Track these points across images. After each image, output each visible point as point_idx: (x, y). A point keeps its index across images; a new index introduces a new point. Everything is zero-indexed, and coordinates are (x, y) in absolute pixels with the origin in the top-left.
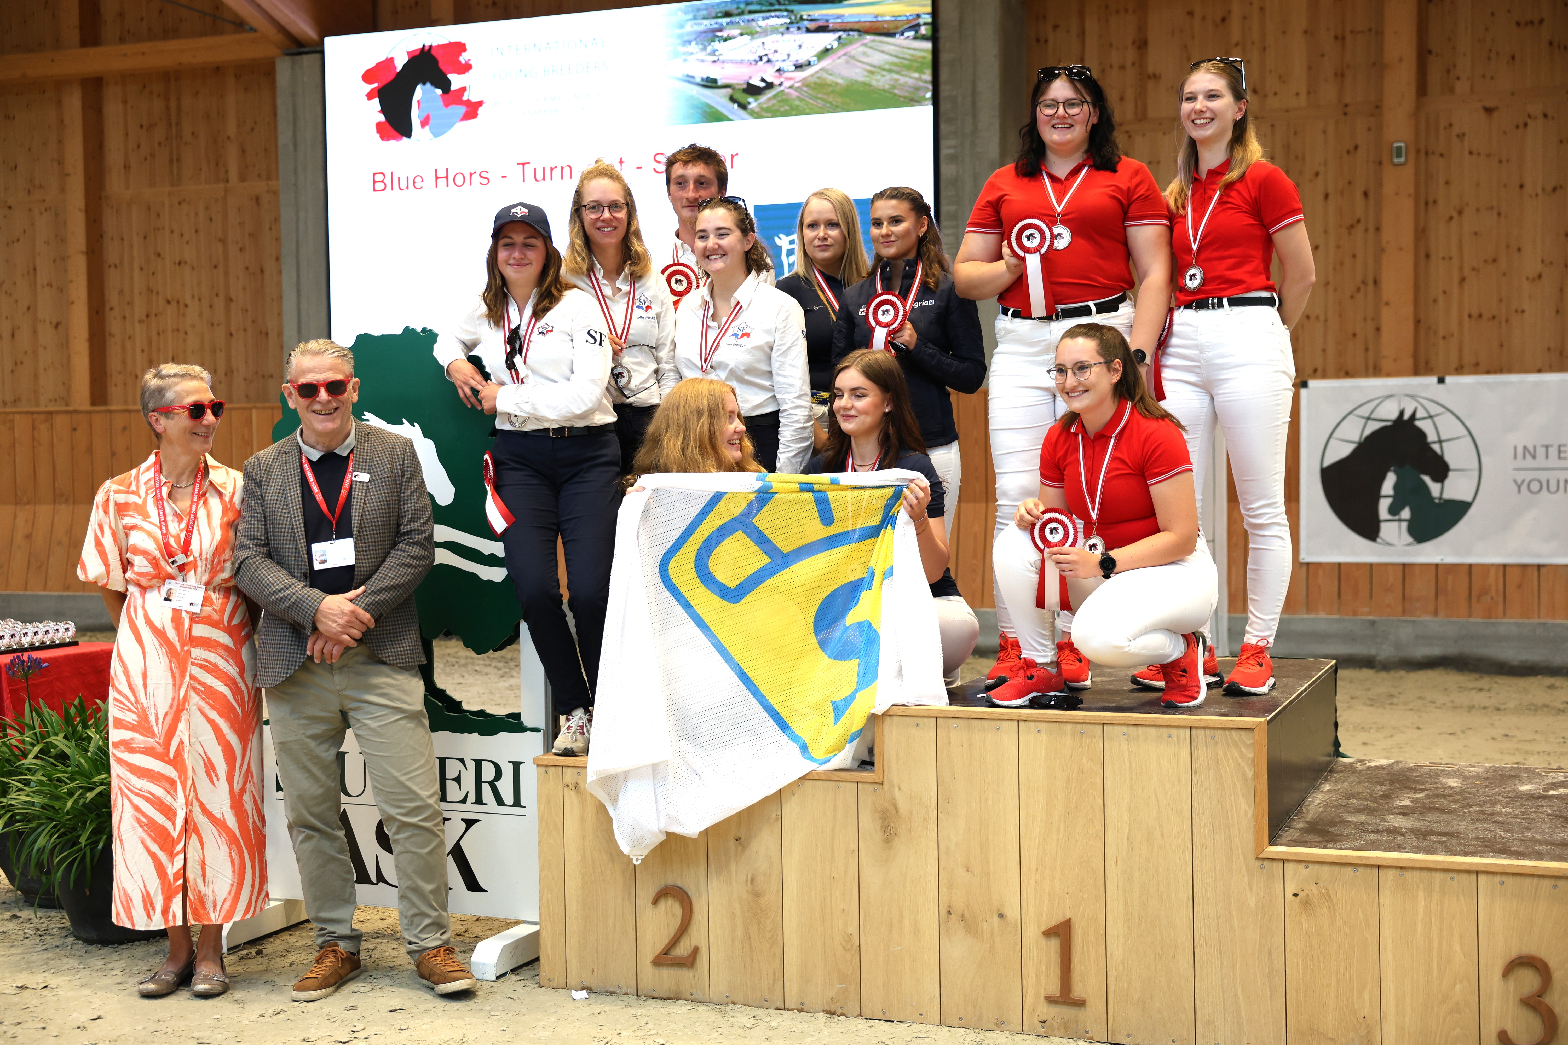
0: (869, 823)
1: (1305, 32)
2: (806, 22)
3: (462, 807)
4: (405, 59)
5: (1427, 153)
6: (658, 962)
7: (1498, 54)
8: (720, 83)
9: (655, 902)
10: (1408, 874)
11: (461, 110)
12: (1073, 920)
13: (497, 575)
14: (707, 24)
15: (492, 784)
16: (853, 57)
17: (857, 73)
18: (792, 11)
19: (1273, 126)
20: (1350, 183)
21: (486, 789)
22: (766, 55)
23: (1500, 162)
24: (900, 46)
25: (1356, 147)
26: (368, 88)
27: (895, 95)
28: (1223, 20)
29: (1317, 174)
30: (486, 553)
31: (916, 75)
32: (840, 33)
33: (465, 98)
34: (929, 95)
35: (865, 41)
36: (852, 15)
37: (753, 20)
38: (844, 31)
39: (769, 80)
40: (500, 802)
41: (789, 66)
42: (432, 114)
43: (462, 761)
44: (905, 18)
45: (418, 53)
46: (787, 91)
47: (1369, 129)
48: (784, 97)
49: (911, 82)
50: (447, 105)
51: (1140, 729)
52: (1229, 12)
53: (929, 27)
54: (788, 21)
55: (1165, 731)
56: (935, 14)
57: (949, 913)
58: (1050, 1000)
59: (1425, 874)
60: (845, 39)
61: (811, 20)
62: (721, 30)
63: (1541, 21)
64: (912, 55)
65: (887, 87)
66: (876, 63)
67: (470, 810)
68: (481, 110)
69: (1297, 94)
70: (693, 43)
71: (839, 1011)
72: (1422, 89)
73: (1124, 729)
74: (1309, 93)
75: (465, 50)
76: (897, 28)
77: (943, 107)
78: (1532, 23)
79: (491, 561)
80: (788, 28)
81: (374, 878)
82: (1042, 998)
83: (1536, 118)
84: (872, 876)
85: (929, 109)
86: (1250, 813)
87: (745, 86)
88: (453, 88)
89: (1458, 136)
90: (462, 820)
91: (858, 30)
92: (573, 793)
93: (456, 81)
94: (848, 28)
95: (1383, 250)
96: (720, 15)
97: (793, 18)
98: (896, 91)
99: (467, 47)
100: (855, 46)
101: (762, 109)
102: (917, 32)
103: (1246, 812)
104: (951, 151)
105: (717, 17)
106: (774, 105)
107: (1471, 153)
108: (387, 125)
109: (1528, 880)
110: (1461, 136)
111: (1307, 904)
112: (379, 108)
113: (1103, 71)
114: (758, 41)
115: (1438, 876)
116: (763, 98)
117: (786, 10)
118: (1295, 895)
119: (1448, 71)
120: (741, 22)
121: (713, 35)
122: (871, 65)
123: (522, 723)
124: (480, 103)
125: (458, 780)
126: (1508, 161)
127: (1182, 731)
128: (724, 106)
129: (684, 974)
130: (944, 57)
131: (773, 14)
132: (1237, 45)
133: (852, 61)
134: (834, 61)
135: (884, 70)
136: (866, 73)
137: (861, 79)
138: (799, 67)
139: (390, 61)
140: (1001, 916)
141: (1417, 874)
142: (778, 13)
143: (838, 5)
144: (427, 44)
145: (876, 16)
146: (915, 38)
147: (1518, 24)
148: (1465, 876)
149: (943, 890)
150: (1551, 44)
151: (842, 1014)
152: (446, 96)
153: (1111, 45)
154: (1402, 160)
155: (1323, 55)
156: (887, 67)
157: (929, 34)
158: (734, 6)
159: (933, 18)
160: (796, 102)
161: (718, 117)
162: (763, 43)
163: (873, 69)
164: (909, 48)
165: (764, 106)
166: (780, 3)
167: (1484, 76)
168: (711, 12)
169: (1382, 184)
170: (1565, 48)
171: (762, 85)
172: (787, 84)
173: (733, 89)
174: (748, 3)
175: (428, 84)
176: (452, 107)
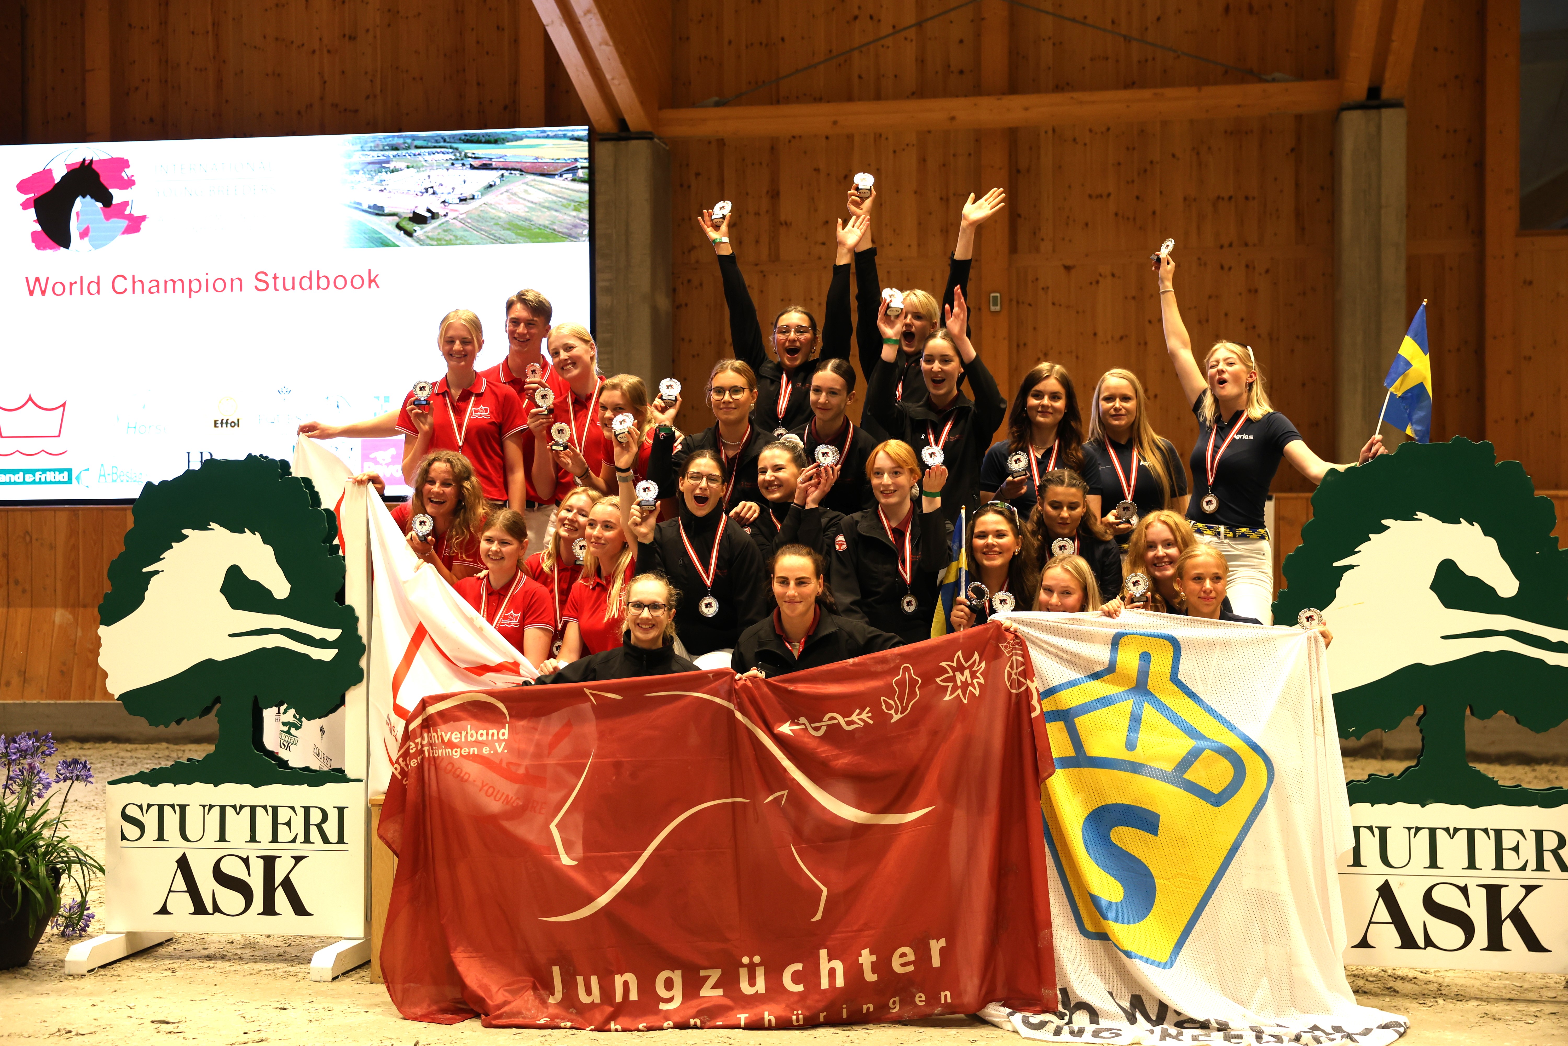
1: (916, 192)
2: (470, 159)
3: (292, 846)
4: (64, 172)
5: (1018, 302)
7: (1074, 221)
8: (387, 211)
11: (124, 223)
13: (327, 655)
14: (375, 156)
15: (319, 826)
16: (515, 195)
17: (518, 209)
18: (457, 149)
19: (888, 272)
21: (314, 831)
22: (432, 187)
23: (1078, 312)
24: (559, 187)
26: (24, 197)
27: (554, 230)
30: (318, 638)
31: (574, 213)
32: (503, 172)
33: (127, 212)
34: (586, 232)
35: (526, 180)
36: (514, 156)
37: (419, 154)
38: (507, 169)
39: (434, 211)
40: (326, 840)
41: (453, 198)
42: (90, 226)
43: (293, 808)
44: (564, 161)
45: (77, 166)
46: (452, 221)
48: (449, 227)
49: (568, 219)
50: (107, 218)
53: (586, 171)
54: (453, 158)
56: (591, 158)
60: (508, 177)
61: (475, 158)
62: (388, 162)
63: (1109, 195)
64: (570, 195)
65: (547, 223)
66: (535, 200)
67: (299, 848)
68: (143, 225)
69: (909, 246)
70: (361, 172)
72: (1013, 249)
74: (919, 245)
75: (128, 166)
76: (556, 170)
77: (598, 243)
78: (1101, 196)
80: (453, 164)
81: (210, 909)
83: (1106, 277)
85: (586, 245)
87: (411, 215)
88: (114, 202)
89: (1043, 289)
90: (292, 857)
91: (521, 170)
93: (118, 196)
94: (510, 168)
96: (387, 148)
97: (458, 155)
98: (555, 227)
99: (130, 164)
100: (517, 184)
101: (428, 237)
102: (574, 174)
104: (606, 284)
105: (384, 150)
106: (439, 234)
107: (1054, 304)
108: (44, 234)
110: (1045, 289)
112: (35, 218)
113: (740, 216)
114: (424, 175)
116: (429, 228)
117: (451, 148)
119: (1035, 233)
120: (407, 155)
121: (381, 166)
122: (532, 202)
123: (346, 775)
124: (143, 218)
125: (288, 824)
126: (1084, 312)
128: (390, 233)
130: (599, 199)
131: (439, 150)
133: (515, 198)
134: (497, 196)
135: (544, 207)
136: (527, 210)
137: (523, 214)
138: (462, 200)
139: (47, 173)
142: (443, 150)
143: (501, 146)
144: (88, 158)
145: (537, 158)
146: (573, 180)
147: (1090, 196)
150: (1116, 214)
152: (107, 209)
153: (747, 194)
154: (998, 308)
155: (930, 214)
156: (547, 204)
157: (586, 177)
158: (401, 141)
159: (590, 163)
160: (460, 233)
161: (385, 243)
162: (429, 176)
163: (534, 206)
164: (568, 189)
165: (430, 234)
166: (445, 141)
167: (1063, 239)
168: (378, 146)
169: (981, 328)
170: (1128, 219)
171: (428, 215)
172: (451, 215)
173: (400, 217)
174: (414, 138)
175: (88, 197)
176: (113, 220)
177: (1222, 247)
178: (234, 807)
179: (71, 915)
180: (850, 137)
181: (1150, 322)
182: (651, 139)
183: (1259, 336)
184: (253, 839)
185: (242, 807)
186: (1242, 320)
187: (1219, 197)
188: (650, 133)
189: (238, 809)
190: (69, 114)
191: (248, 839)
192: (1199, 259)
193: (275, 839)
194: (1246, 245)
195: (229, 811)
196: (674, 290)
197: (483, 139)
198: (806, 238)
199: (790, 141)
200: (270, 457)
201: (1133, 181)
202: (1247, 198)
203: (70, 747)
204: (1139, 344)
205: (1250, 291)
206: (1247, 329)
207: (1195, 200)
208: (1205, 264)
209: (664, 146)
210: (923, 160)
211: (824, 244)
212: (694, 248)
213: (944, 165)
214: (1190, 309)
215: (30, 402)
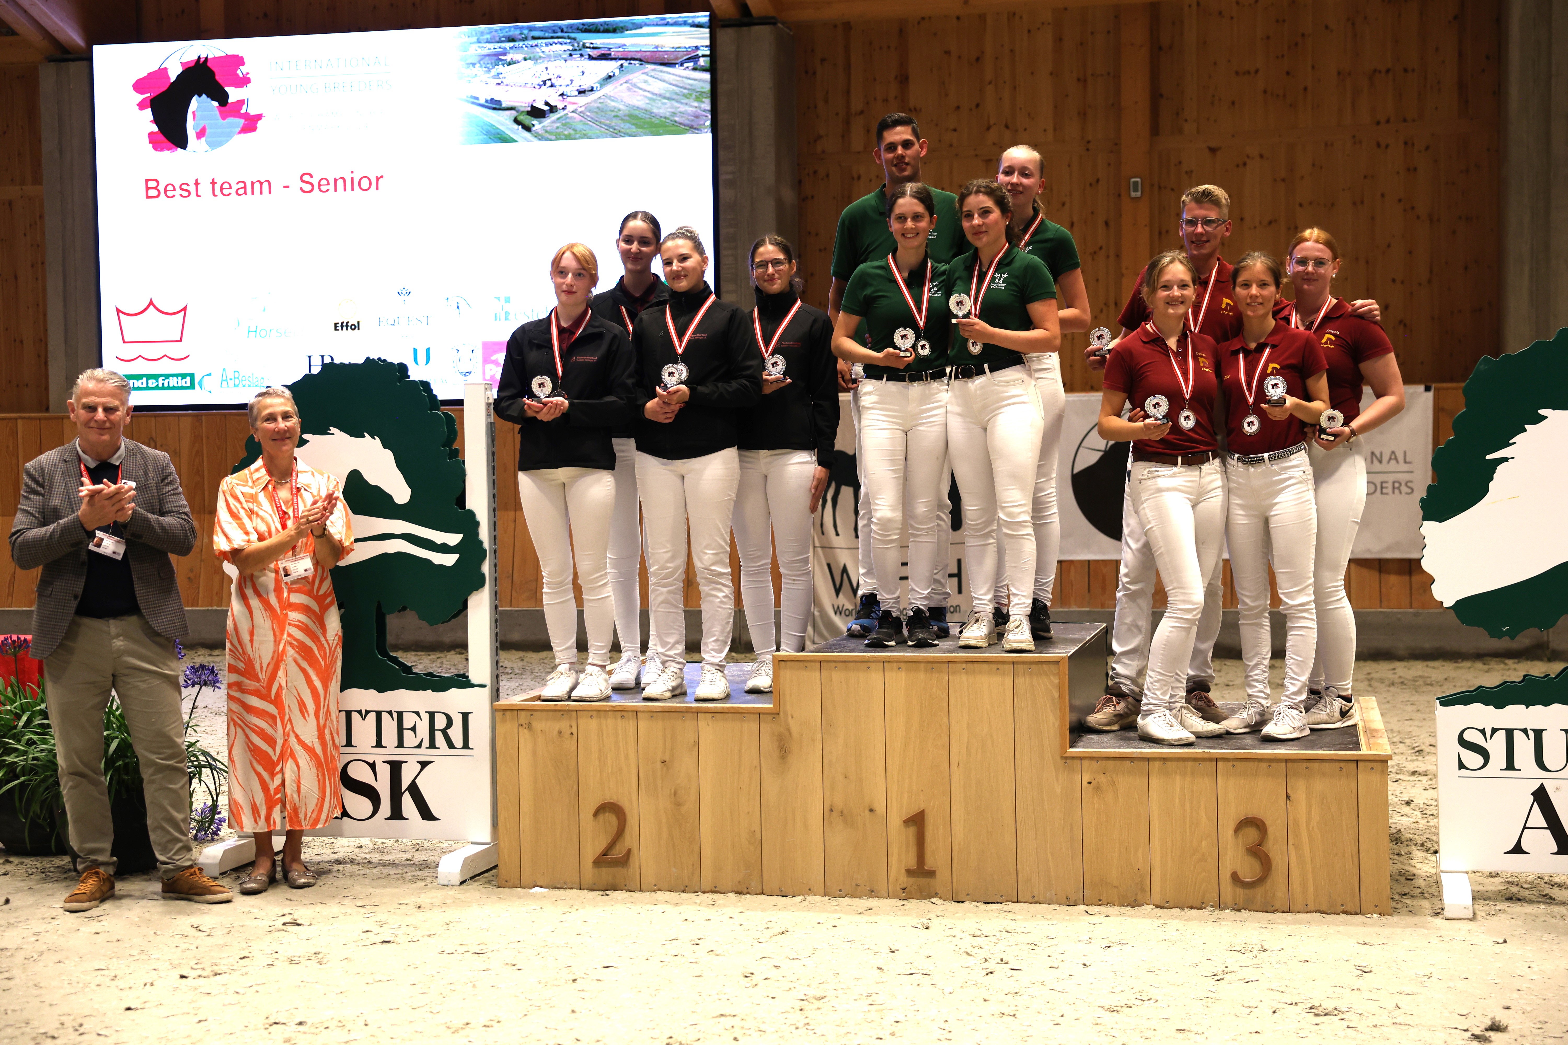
0: (768, 744)
1: (1051, 74)
2: (588, 50)
3: (417, 751)
4: (180, 70)
5: (1160, 188)
6: (598, 862)
7: (1220, 99)
8: (504, 105)
9: (596, 814)
10: (1168, 764)
11: (240, 122)
12: (926, 812)
13: (449, 560)
14: (491, 48)
15: (444, 732)
16: (635, 86)
17: (638, 100)
18: (575, 39)
20: (1092, 213)
21: (439, 736)
22: (550, 80)
24: (680, 76)
25: (1098, 181)
26: (140, 97)
27: (676, 122)
28: (978, 59)
29: (1063, 204)
30: (439, 542)
31: (696, 104)
32: (622, 62)
33: (243, 111)
34: (708, 123)
35: (646, 70)
36: (633, 45)
37: (536, 46)
38: (626, 59)
39: (553, 104)
40: (451, 745)
41: (572, 90)
42: (207, 126)
43: (417, 713)
44: (684, 50)
45: (192, 64)
46: (570, 115)
47: (1109, 164)
48: (568, 121)
49: (690, 109)
50: (224, 118)
51: (976, 665)
52: (983, 52)
53: (708, 59)
54: (571, 48)
55: (994, 666)
56: (713, 46)
57: (831, 810)
58: (909, 872)
59: (1181, 763)
60: (627, 67)
61: (594, 48)
62: (505, 54)
63: (1257, 71)
64: (691, 85)
65: (668, 114)
66: (656, 91)
67: (425, 753)
68: (260, 124)
69: (1045, 130)
70: (478, 65)
71: (745, 891)
72: (1155, 130)
73: (964, 666)
74: (1055, 129)
75: (243, 64)
76: (677, 59)
77: (721, 134)
78: (1249, 73)
79: (444, 549)
80: (571, 55)
82: (903, 871)
83: (1253, 158)
84: (771, 785)
85: (708, 137)
86: (1057, 723)
87: (529, 109)
88: (230, 101)
89: (1186, 172)
90: (418, 762)
91: (640, 60)
92: (526, 731)
93: (234, 94)
94: (630, 57)
95: (1123, 275)
96: (503, 39)
97: (576, 45)
98: (677, 119)
99: (245, 60)
100: (636, 75)
101: (546, 131)
102: (696, 63)
103: (1054, 724)
104: (730, 177)
105: (500, 41)
106: (557, 128)
108: (161, 135)
109: (1251, 764)
110: (1189, 173)
111: (1098, 789)
112: (152, 118)
113: (868, 103)
114: (541, 66)
115: (1190, 764)
116: (547, 122)
117: (569, 38)
118: (1089, 783)
119: (1178, 114)
120: (524, 46)
121: (497, 58)
122: (653, 93)
123: (469, 681)
124: (259, 117)
125: (414, 729)
127: (1006, 666)
128: (508, 128)
129: (619, 871)
130: (722, 88)
131: (556, 41)
132: (990, 83)
133: (635, 89)
134: (616, 87)
136: (647, 101)
137: (644, 106)
138: (581, 92)
139: (162, 72)
140: (871, 810)
141: (1174, 763)
142: (560, 40)
143: (619, 35)
144: (203, 56)
145: (656, 47)
146: (694, 69)
147: (1237, 73)
148: (1208, 764)
149: (827, 793)
150: (1265, 92)
151: (748, 893)
152: (223, 109)
153: (875, 80)
154: (1139, 194)
155: (1067, 96)
156: (668, 95)
157: (708, 65)
158: (518, 32)
159: (711, 50)
160: (580, 126)
161: (503, 139)
162: (547, 68)
163: (654, 97)
164: (689, 78)
165: (549, 128)
166: (562, 31)
167: (1208, 119)
168: (494, 37)
169: (1121, 216)
170: (1278, 96)
171: (546, 108)
172: (570, 108)
173: (518, 111)
174: (531, 29)
175: (204, 96)
176: (230, 120)
177: (1378, 123)
178: (360, 712)
179: (203, 819)
180: (982, 17)
181: (1301, 205)
182: (774, 24)
183: (1418, 217)
184: (379, 744)
185: (367, 712)
186: (1400, 201)
187: (1375, 71)
188: (773, 18)
189: (364, 714)
190: (183, 11)
191: (375, 744)
192: (1354, 137)
193: (400, 744)
194: (1405, 120)
195: (355, 717)
196: (800, 182)
197: (602, 29)
198: (937, 125)
199: (919, 23)
200: (389, 360)
201: (1283, 56)
202: (1406, 70)
203: (199, 653)
204: (1289, 229)
205: (1408, 170)
206: (1405, 210)
207: (1349, 74)
208: (1360, 142)
209: (787, 31)
210: (1059, 40)
211: (955, 130)
212: (820, 137)
213: (1081, 44)
214: (1344, 190)
215: (151, 307)
